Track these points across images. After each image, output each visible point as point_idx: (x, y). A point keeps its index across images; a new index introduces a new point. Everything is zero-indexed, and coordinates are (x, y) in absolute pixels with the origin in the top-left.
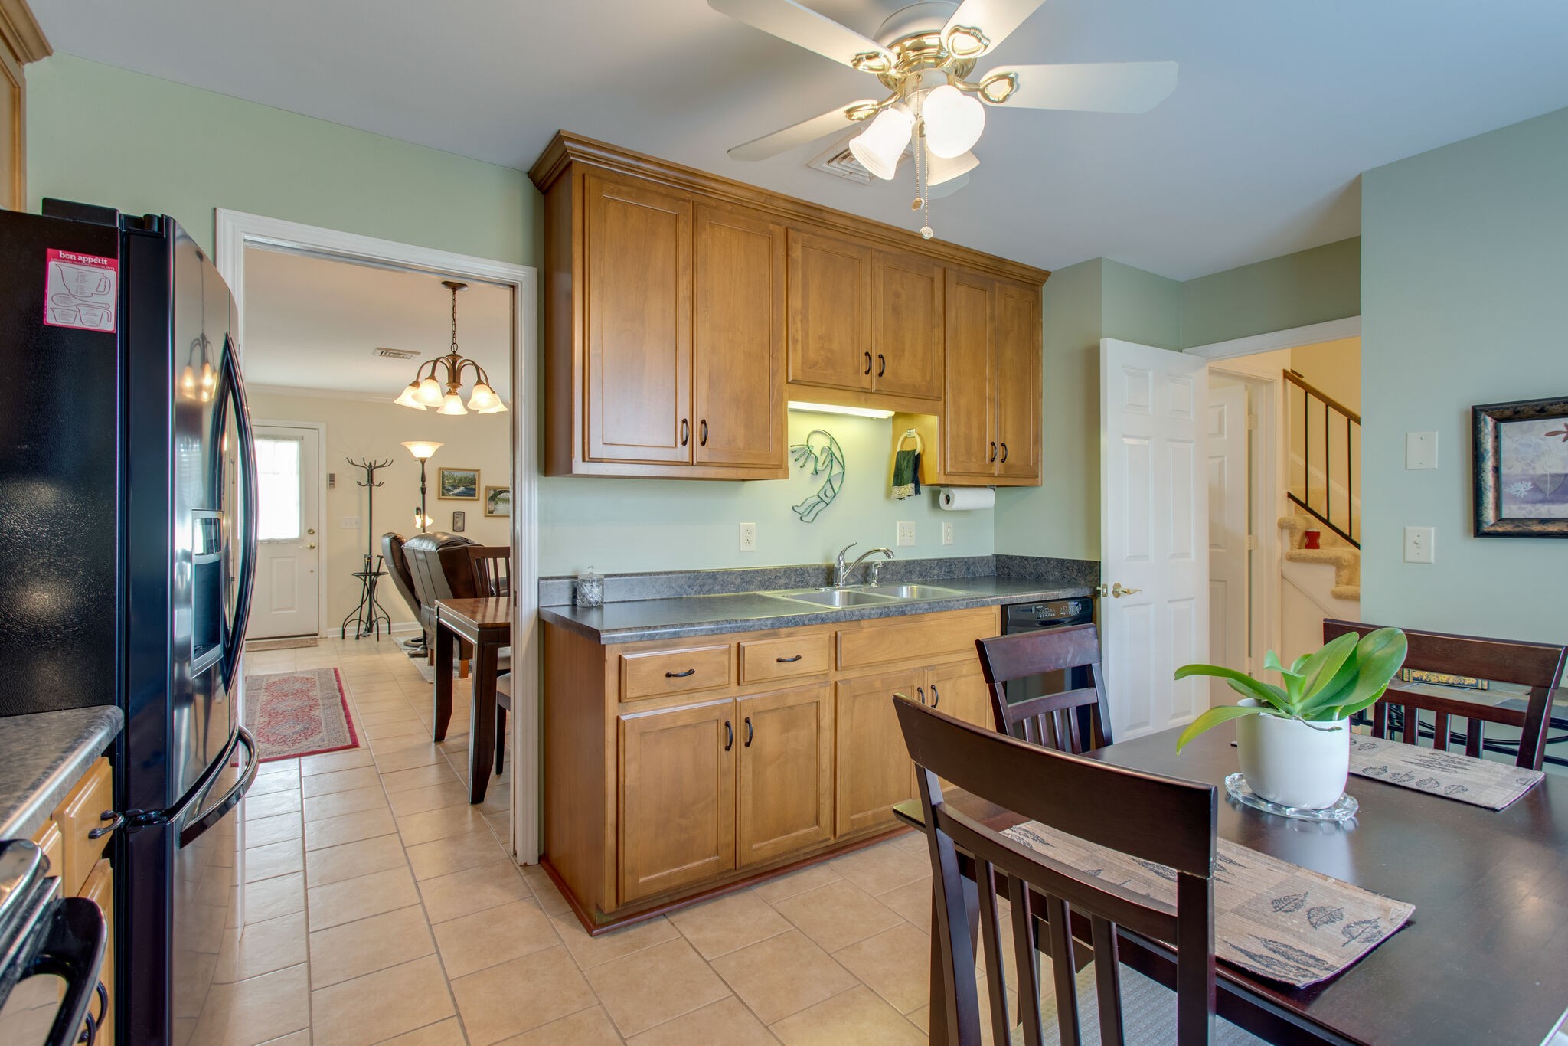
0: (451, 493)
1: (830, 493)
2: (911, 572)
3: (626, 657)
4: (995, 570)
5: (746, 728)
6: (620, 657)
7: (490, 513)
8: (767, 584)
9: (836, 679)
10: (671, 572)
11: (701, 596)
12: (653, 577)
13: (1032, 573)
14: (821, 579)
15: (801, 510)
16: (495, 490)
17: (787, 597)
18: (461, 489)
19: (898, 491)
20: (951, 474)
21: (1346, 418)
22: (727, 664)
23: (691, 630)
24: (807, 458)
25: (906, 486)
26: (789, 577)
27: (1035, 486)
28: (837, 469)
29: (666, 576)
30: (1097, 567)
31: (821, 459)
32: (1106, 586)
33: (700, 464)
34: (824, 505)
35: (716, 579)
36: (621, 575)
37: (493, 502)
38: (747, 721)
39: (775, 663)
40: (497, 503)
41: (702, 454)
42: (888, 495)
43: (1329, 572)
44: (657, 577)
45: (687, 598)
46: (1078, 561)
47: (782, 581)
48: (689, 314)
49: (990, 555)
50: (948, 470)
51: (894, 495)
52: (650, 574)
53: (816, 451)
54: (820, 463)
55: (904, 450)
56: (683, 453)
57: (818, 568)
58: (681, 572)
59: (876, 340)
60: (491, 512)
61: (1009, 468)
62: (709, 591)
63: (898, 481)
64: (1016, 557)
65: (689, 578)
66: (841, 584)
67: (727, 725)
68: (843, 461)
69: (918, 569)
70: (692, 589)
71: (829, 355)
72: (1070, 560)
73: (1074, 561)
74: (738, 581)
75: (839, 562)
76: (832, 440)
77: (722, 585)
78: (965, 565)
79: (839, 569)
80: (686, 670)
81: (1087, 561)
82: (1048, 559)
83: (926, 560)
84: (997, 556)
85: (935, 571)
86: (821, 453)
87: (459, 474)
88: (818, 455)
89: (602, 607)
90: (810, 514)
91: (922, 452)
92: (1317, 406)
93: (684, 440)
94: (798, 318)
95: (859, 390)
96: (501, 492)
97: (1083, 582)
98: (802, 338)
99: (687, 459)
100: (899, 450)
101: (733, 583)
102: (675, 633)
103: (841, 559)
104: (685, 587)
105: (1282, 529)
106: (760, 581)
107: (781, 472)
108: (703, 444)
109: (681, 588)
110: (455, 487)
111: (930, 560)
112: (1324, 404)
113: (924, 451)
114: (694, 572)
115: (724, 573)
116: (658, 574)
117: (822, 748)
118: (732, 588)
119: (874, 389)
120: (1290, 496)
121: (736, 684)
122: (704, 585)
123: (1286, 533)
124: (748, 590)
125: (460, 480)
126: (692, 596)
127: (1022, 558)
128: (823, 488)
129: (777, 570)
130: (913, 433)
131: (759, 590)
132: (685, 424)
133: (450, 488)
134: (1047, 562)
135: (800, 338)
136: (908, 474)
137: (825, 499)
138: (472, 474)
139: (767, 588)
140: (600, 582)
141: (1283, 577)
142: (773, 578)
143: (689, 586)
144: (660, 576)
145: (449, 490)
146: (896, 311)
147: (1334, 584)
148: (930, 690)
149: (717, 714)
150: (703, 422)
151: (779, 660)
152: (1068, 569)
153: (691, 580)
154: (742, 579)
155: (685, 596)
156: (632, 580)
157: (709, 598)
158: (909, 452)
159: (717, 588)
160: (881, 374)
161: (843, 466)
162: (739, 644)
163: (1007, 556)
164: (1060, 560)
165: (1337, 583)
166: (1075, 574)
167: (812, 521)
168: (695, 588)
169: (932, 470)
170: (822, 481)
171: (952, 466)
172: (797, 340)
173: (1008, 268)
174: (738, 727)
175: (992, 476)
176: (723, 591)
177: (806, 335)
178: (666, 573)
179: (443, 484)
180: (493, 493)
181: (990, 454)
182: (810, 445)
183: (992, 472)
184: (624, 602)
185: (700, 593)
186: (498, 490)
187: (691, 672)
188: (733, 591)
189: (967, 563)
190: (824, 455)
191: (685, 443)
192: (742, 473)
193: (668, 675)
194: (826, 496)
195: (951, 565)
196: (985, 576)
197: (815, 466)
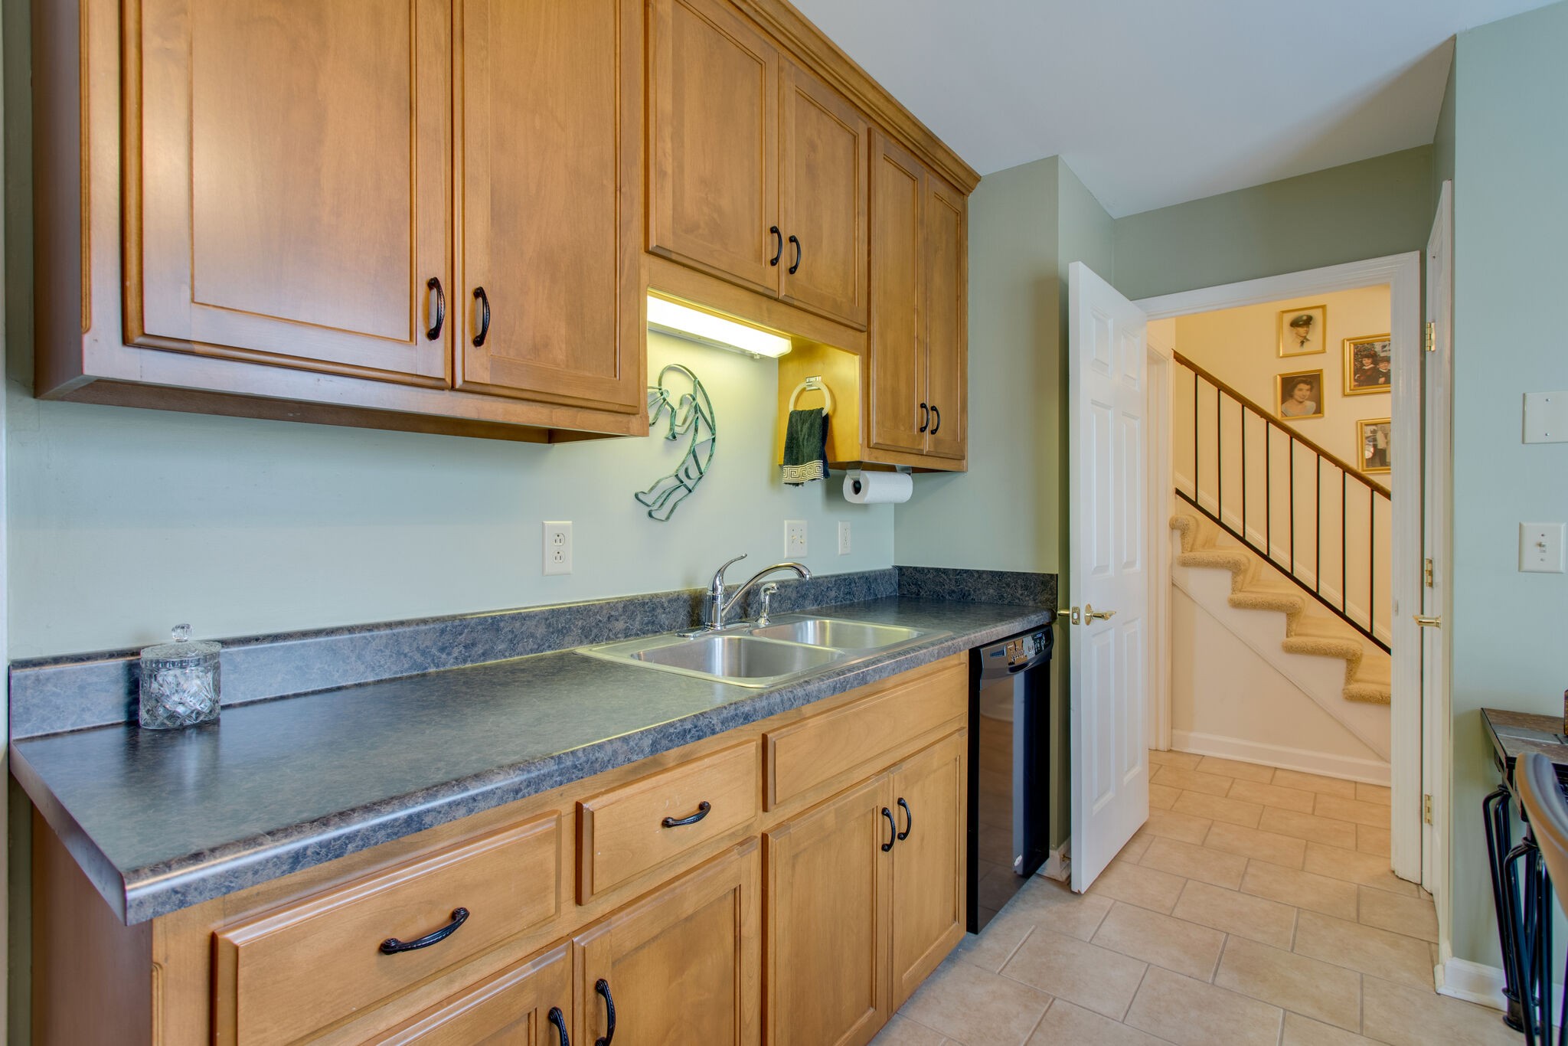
1: (694, 473)
2: (804, 597)
3: (239, 937)
4: (897, 587)
5: (597, 1004)
6: (213, 940)
8: (595, 631)
9: (764, 829)
10: (402, 623)
11: (469, 665)
12: (357, 635)
13: (953, 591)
14: (683, 616)
15: (649, 500)
17: (639, 657)
19: (793, 472)
20: (878, 447)
21: (1240, 405)
22: (552, 865)
23: (457, 804)
24: (659, 410)
25: (808, 465)
26: (632, 617)
27: (960, 471)
28: (704, 435)
29: (388, 631)
30: (1053, 583)
31: (681, 414)
32: (1077, 610)
33: (472, 389)
34: (683, 491)
35: (498, 630)
36: (276, 638)
38: (601, 988)
39: (658, 829)
41: (476, 365)
42: (775, 479)
43: (1224, 578)
44: (367, 634)
45: (438, 674)
46: (1024, 574)
47: (620, 625)
48: (444, 39)
49: (891, 567)
50: (874, 439)
51: (786, 478)
52: (351, 630)
53: (674, 400)
54: (679, 421)
55: (800, 409)
56: (431, 359)
57: (674, 599)
58: (425, 621)
59: (786, 212)
61: (937, 443)
62: (483, 654)
63: (794, 454)
64: (929, 569)
65: (443, 632)
66: (718, 624)
67: (554, 1017)
68: (713, 421)
69: (813, 591)
70: (449, 654)
71: (716, 216)
72: (1012, 573)
73: (1018, 574)
74: (541, 631)
75: (714, 589)
76: (698, 384)
77: (511, 641)
78: (866, 582)
79: (714, 598)
80: (441, 917)
81: (1039, 574)
82: (977, 571)
83: (822, 577)
84: (900, 569)
85: (833, 594)
86: (681, 404)
88: (676, 406)
89: (216, 722)
90: (665, 506)
91: (831, 413)
92: (1207, 390)
93: (433, 325)
94: (667, 131)
95: (760, 290)
97: (1031, 603)
98: (673, 172)
99: (439, 370)
100: (791, 408)
101: (532, 635)
102: (409, 820)
103: (718, 583)
104: (434, 651)
105: (1172, 529)
106: (583, 628)
107: (635, 423)
108: (479, 341)
109: (424, 653)
111: (826, 577)
112: (1217, 389)
113: (835, 410)
114: (454, 618)
115: (514, 618)
116: (370, 628)
117: (744, 979)
118: (531, 645)
119: (782, 294)
120: (1178, 492)
121: (572, 901)
122: (474, 644)
123: (1178, 533)
124: (561, 646)
126: (448, 668)
127: (938, 570)
128: (683, 463)
129: (611, 605)
130: (817, 381)
131: (581, 643)
132: (435, 291)
134: (976, 575)
135: (670, 171)
136: (810, 445)
137: (687, 481)
139: (596, 640)
140: (210, 663)
141: (1173, 585)
142: (605, 619)
143: (442, 650)
144: (375, 633)
146: (811, 169)
147: (1230, 591)
148: (896, 805)
149: (528, 1000)
150: (479, 293)
151: (666, 824)
152: (1008, 585)
153: (447, 637)
154: (549, 626)
155: (432, 670)
156: (304, 645)
157: (485, 668)
158: (811, 412)
159: (501, 647)
160: (792, 270)
161: (712, 428)
162: (579, 808)
163: (915, 569)
164: (997, 572)
165: (1233, 590)
166: (1020, 592)
167: (668, 518)
168: (456, 652)
169: (848, 442)
170: (681, 452)
171: (879, 435)
172: (665, 174)
173: (940, 155)
174: (579, 1009)
175: (920, 454)
176: (513, 650)
177: (680, 168)
178: (389, 625)
181: (919, 420)
182: (664, 388)
183: (921, 447)
184: (282, 698)
185: (465, 661)
187: (458, 917)
188: (532, 651)
189: (868, 580)
190: (685, 409)
191: (433, 334)
192: (560, 419)
193: (388, 948)
194: (688, 476)
195: (850, 584)
196: (886, 598)
197: (672, 424)
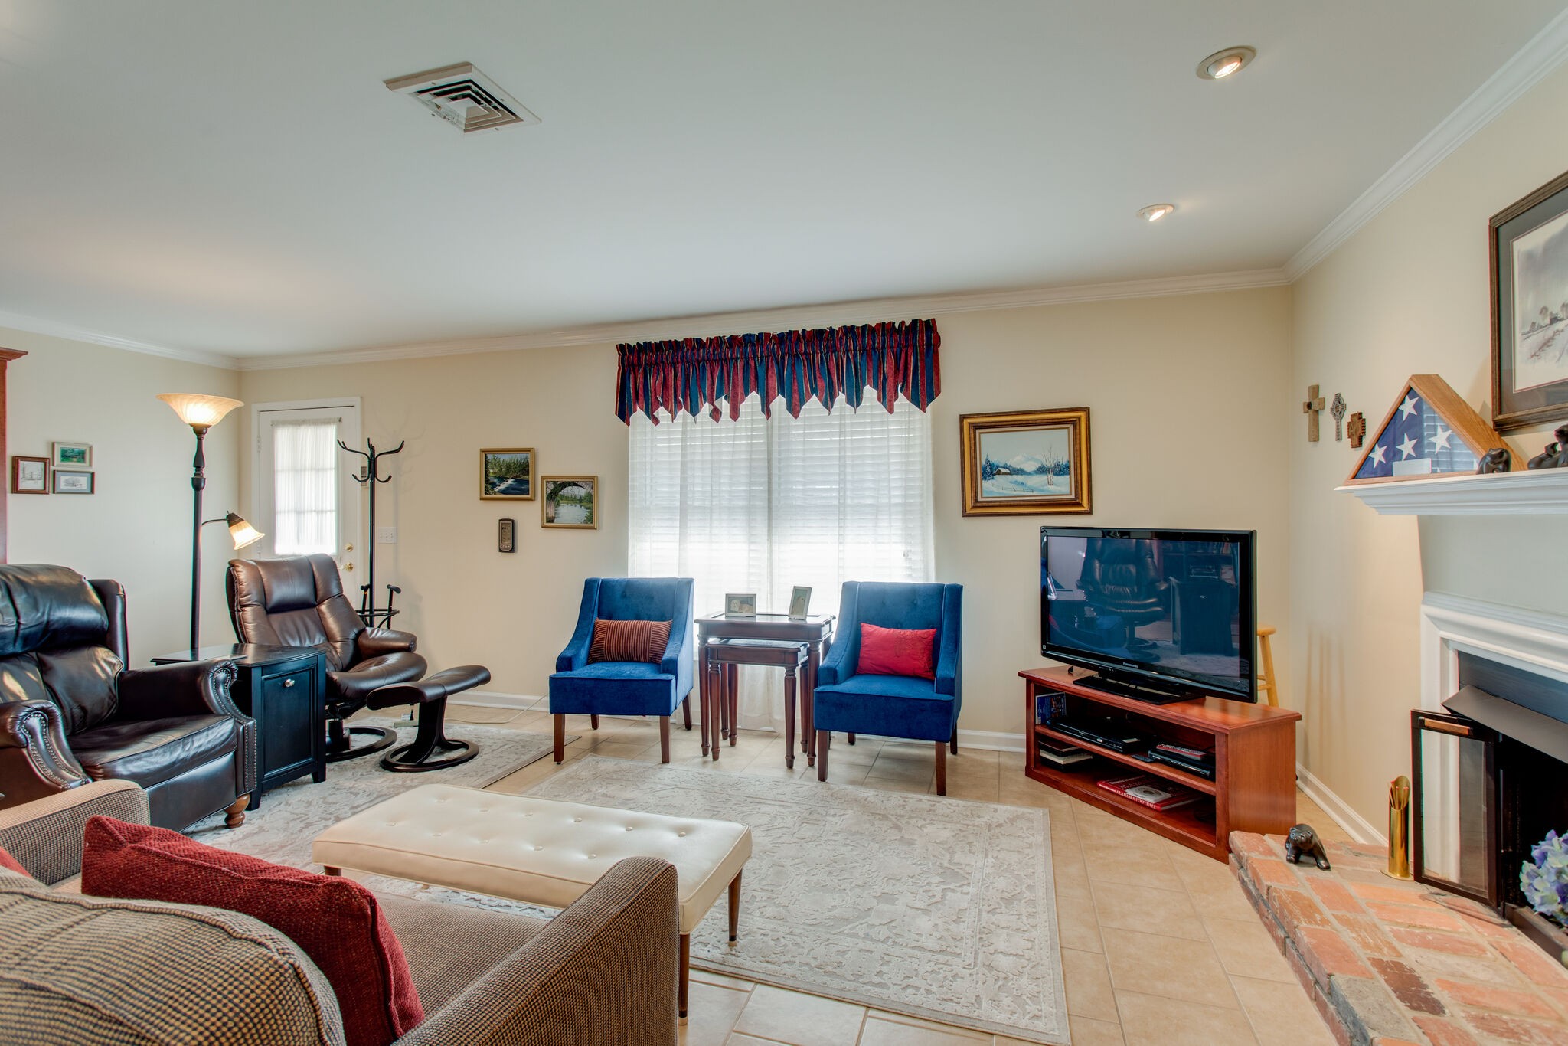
0: (497, 489)
7: (549, 521)
16: (554, 483)
18: (510, 482)
37: (553, 504)
40: (558, 505)
60: (551, 520)
87: (505, 458)
96: (564, 485)
110: (502, 479)
125: (509, 467)
133: (496, 481)
138: (523, 456)
145: (494, 485)
179: (487, 475)
180: (551, 487)
186: (560, 481)
